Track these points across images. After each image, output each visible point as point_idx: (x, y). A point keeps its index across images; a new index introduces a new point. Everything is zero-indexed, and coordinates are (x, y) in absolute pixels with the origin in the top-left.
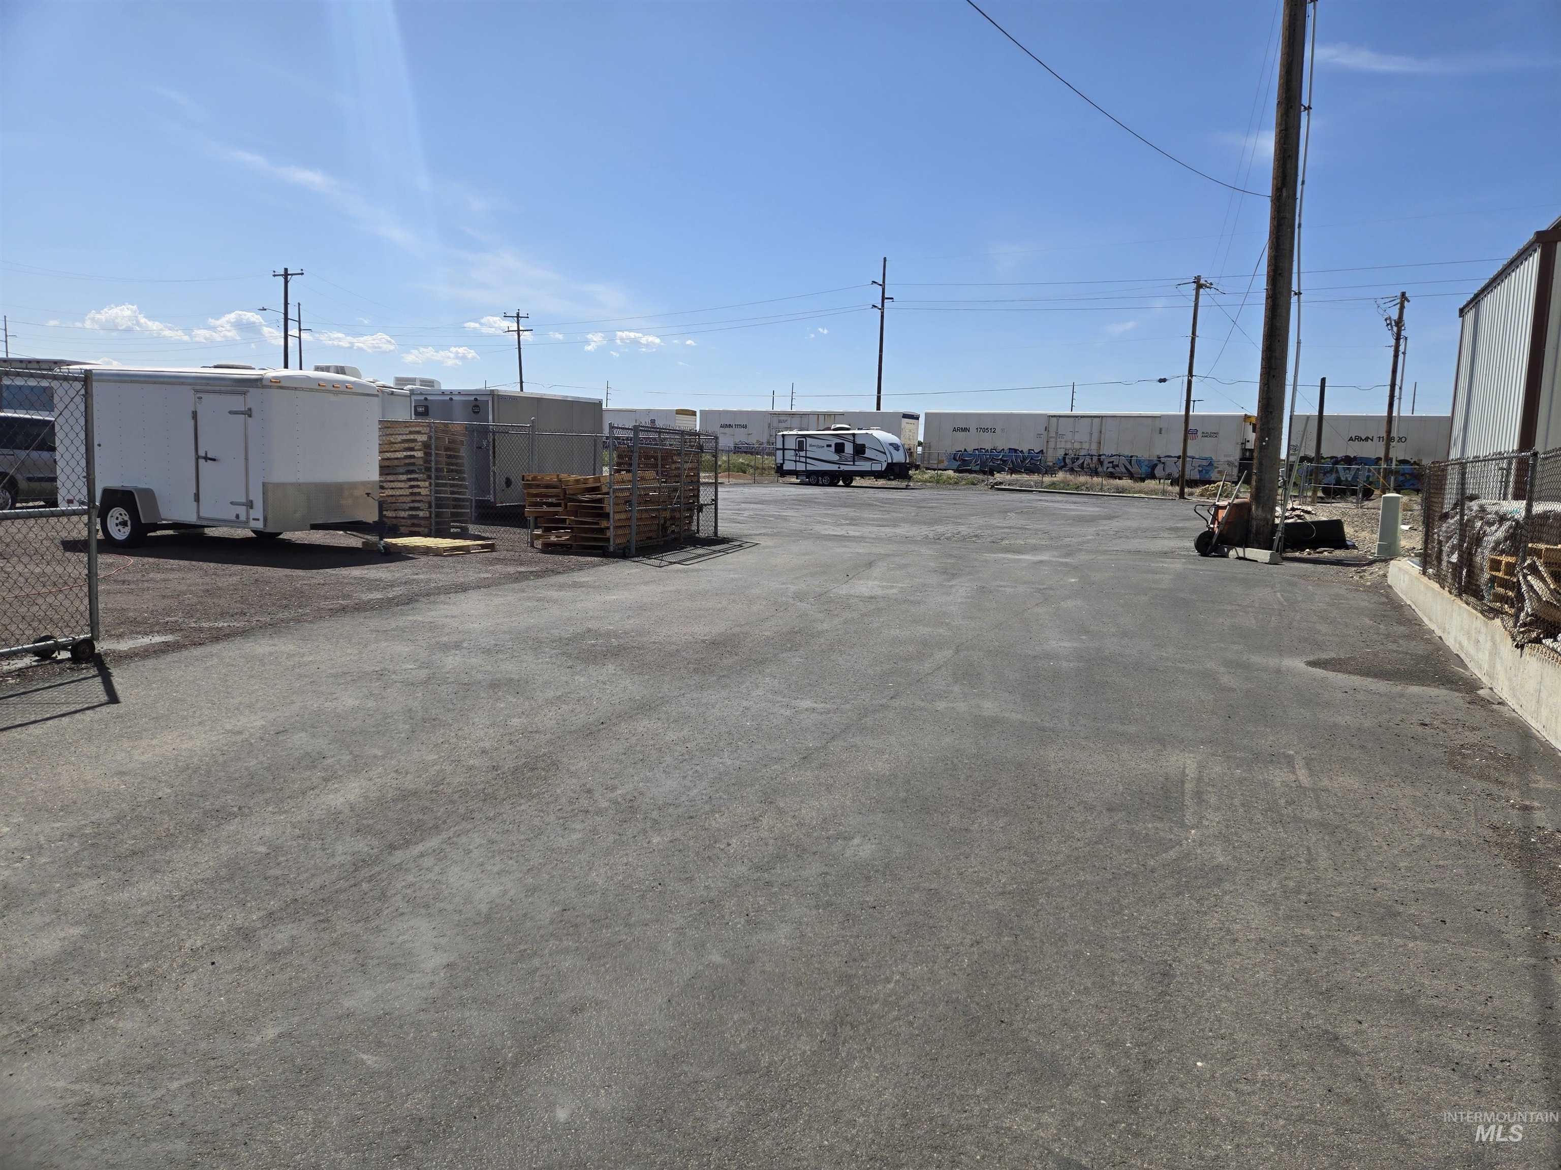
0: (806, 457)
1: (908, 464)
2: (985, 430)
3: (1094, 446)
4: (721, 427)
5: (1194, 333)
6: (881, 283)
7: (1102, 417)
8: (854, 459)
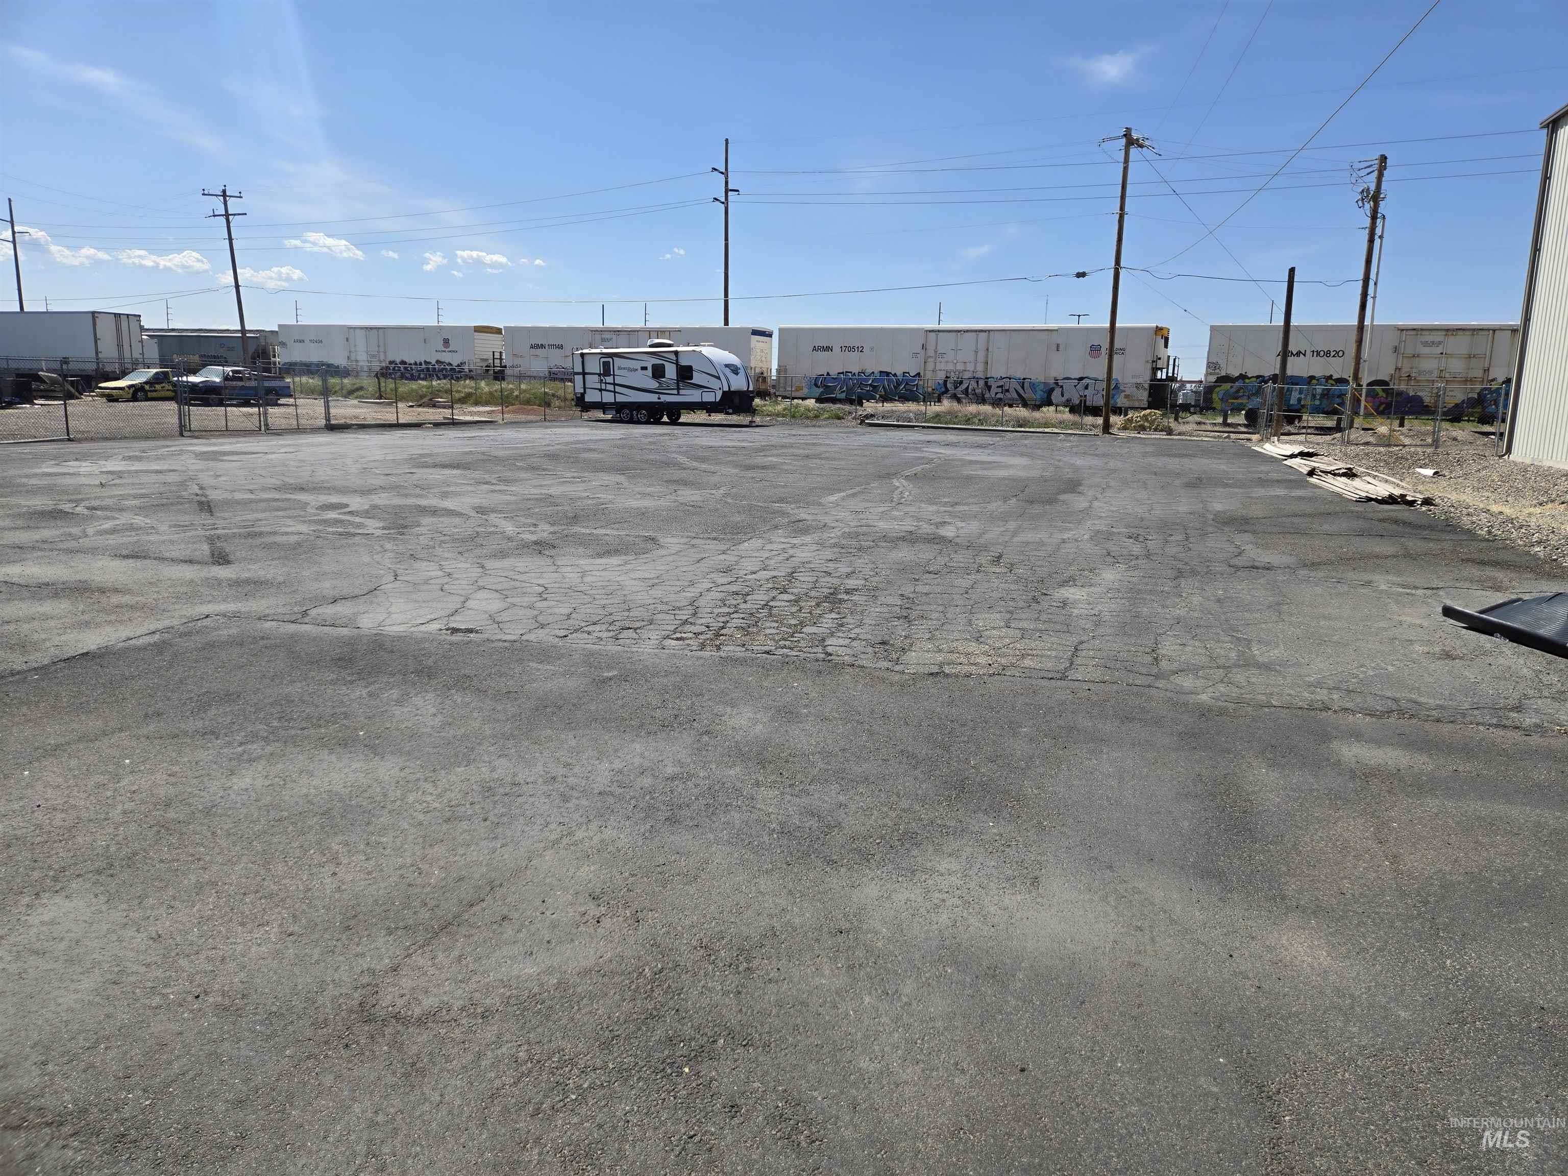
0: (614, 384)
1: (752, 392)
2: (851, 349)
3: (980, 367)
4: (532, 347)
5: (1122, 208)
6: (723, 171)
7: (989, 331)
8: (678, 386)
